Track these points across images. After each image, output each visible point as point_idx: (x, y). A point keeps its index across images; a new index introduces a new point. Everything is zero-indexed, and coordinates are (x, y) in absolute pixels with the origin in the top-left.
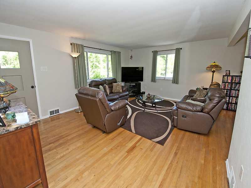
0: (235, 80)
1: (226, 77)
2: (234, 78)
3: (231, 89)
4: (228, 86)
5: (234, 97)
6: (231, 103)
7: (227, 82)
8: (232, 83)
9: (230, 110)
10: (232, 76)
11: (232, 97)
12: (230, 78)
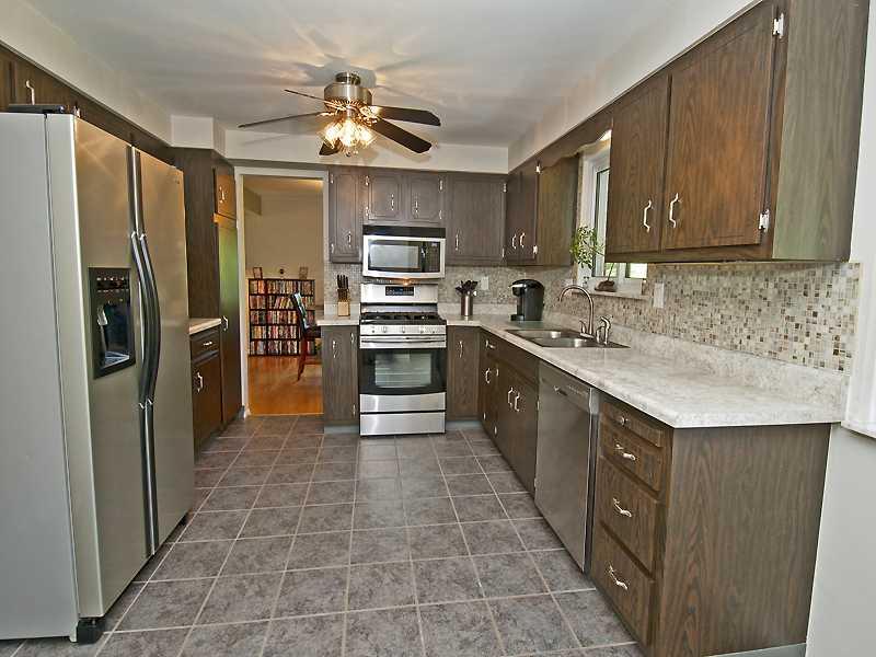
0: (272, 290)
1: (254, 282)
2: (269, 283)
3: (267, 309)
4: (261, 303)
5: (275, 325)
6: (273, 339)
7: (258, 294)
8: (266, 295)
9: (271, 355)
10: (266, 281)
11: (271, 325)
12: (262, 284)
